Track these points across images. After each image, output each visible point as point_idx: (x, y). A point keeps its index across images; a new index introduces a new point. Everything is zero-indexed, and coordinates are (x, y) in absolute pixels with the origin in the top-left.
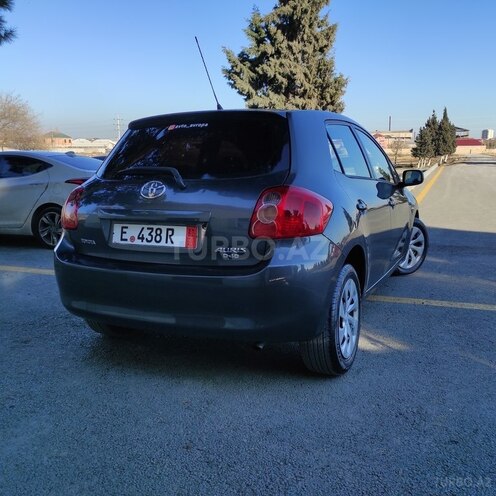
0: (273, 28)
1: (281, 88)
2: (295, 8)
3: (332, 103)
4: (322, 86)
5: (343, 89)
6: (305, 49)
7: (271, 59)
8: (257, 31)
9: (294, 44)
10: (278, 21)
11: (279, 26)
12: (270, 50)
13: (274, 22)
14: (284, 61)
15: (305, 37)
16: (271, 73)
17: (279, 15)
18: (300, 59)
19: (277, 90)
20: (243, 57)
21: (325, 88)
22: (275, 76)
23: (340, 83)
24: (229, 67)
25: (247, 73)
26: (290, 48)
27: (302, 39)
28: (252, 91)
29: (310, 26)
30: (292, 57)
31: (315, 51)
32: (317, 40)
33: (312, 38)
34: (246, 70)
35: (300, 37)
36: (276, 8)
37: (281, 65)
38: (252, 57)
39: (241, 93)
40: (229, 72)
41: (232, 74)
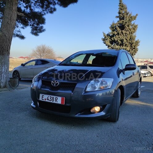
0: (117, 27)
1: (118, 44)
2: (123, 22)
3: (134, 48)
4: (131, 43)
5: (138, 44)
6: (126, 33)
7: (116, 35)
8: (113, 28)
9: (123, 31)
10: (119, 25)
11: (119, 27)
12: (116, 33)
13: (117, 25)
14: (120, 36)
15: (127, 29)
16: (116, 40)
17: (119, 23)
18: (125, 35)
19: (117, 44)
20: (108, 35)
21: (132, 44)
22: (117, 40)
23: (137, 43)
24: (104, 37)
25: (109, 40)
26: (122, 32)
27: (126, 30)
28: (110, 45)
29: (128, 26)
30: (122, 35)
31: (130, 33)
32: (130, 30)
33: (129, 29)
34: (108, 39)
35: (125, 29)
36: (118, 21)
37: (119, 37)
38: (111, 35)
39: (106, 45)
40: (104, 39)
41: (104, 40)
